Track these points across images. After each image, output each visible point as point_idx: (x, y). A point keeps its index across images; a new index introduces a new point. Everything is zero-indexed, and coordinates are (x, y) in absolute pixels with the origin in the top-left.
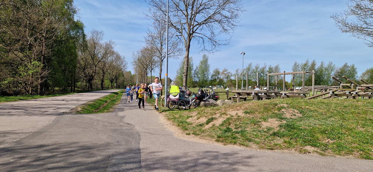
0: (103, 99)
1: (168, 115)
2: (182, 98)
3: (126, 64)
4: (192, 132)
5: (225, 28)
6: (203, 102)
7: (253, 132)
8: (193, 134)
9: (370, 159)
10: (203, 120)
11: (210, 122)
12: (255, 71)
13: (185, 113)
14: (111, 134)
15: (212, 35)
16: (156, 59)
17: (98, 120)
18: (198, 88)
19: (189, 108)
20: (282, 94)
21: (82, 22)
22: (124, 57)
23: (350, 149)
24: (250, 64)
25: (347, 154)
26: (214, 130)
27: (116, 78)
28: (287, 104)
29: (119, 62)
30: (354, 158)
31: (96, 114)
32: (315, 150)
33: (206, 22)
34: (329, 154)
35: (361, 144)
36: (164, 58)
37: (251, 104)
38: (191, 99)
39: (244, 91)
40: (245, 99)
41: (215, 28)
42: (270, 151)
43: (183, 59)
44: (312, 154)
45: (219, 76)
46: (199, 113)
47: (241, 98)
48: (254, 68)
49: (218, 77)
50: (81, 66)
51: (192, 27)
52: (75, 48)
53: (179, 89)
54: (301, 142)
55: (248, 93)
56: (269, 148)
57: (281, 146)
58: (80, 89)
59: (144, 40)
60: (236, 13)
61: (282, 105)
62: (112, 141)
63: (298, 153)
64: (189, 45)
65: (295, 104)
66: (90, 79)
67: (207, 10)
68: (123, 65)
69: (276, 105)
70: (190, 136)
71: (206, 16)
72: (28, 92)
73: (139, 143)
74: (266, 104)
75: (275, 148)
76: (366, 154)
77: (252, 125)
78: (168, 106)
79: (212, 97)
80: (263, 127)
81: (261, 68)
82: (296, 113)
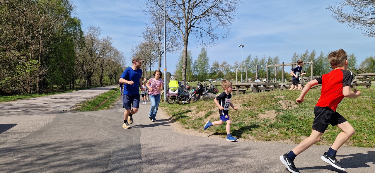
0: (103, 96)
1: (168, 110)
2: (181, 93)
3: (125, 60)
4: (191, 126)
5: (222, 21)
6: (203, 96)
7: (250, 124)
8: (193, 128)
9: (362, 147)
10: (201, 114)
11: (209, 116)
12: (254, 63)
13: (184, 108)
14: (111, 130)
15: (210, 29)
16: (155, 53)
17: (98, 117)
18: (197, 82)
19: (188, 103)
20: (281, 85)
21: (79, 19)
22: (122, 53)
24: (249, 57)
27: (115, 74)
28: (284, 95)
29: (117, 58)
30: (347, 147)
31: (97, 111)
33: (203, 15)
34: (323, 143)
36: (163, 53)
37: (249, 97)
38: (191, 93)
39: (243, 84)
40: (244, 92)
41: (213, 22)
42: (266, 142)
43: (181, 53)
45: (219, 69)
46: (198, 107)
47: (240, 91)
48: (253, 60)
49: (217, 70)
50: (79, 63)
51: (189, 21)
52: (73, 45)
53: (179, 83)
54: (296, 132)
55: (247, 86)
56: (266, 139)
57: (277, 137)
58: (79, 87)
59: (142, 35)
60: (233, 6)
61: (279, 97)
62: (112, 138)
63: (294, 143)
64: (187, 39)
65: (291, 96)
66: (89, 76)
67: (205, 3)
68: (121, 61)
69: (273, 97)
70: (189, 130)
71: (203, 10)
72: (27, 90)
73: (139, 138)
74: (264, 96)
75: (272, 139)
76: (359, 142)
77: (250, 117)
78: (167, 101)
79: (212, 91)
80: (260, 119)
81: (261, 60)
82: (292, 104)
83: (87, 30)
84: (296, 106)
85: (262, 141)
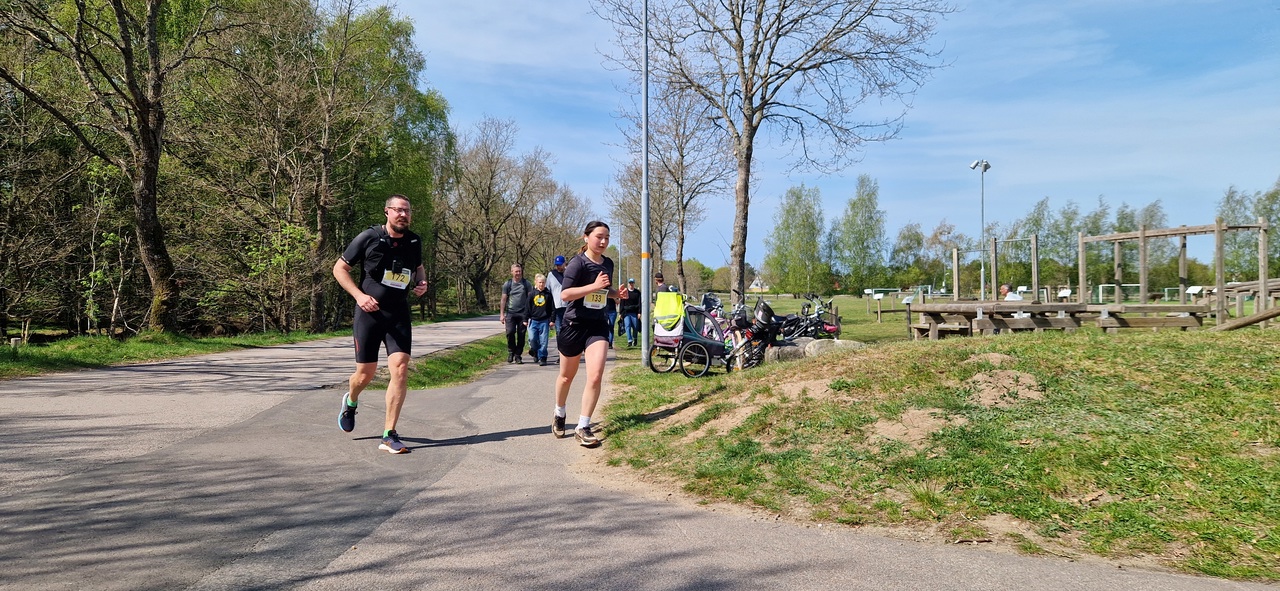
2: (695, 335)
6: (775, 348)
7: (828, 459)
9: (1216, 574)
11: (707, 421)
19: (724, 371)
20: (1099, 314)
21: (443, 96)
23: (1163, 529)
25: (1135, 550)
26: (702, 451)
28: (1010, 352)
30: (1156, 570)
32: (1016, 532)
34: (1062, 548)
35: (1228, 510)
36: (691, 198)
39: (950, 305)
42: (845, 529)
44: (990, 547)
45: (922, 253)
47: (943, 331)
49: (915, 255)
53: (684, 303)
54: (977, 497)
56: (847, 517)
57: (896, 512)
61: (986, 356)
63: (942, 541)
64: (750, 149)
66: (480, 278)
69: (964, 356)
70: (615, 468)
72: (277, 321)
74: (931, 354)
75: (873, 517)
77: (838, 433)
78: (650, 363)
79: (816, 330)
80: (871, 441)
81: (1088, 217)
82: (1024, 387)
83: (477, 131)
84: (1036, 395)
85: (830, 525)
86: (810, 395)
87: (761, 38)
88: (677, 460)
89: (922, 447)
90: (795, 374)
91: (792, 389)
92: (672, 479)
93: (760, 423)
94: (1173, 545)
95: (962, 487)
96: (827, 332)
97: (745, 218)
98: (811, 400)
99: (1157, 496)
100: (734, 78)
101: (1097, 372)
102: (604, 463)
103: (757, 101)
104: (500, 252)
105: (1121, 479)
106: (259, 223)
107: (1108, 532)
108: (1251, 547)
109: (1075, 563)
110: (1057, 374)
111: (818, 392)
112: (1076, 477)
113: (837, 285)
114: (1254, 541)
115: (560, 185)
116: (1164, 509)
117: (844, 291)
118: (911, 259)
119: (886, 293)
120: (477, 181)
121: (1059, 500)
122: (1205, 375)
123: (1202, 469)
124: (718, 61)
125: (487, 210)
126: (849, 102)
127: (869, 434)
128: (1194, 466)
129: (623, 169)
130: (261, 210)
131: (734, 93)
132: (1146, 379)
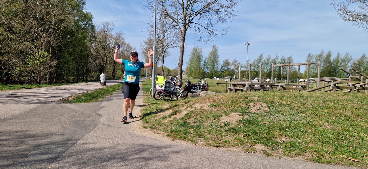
2: (168, 89)
4: (151, 125)
6: (191, 93)
7: (209, 127)
8: (150, 127)
9: (319, 162)
11: (173, 115)
20: (278, 86)
21: (91, 14)
23: (304, 149)
24: (261, 56)
25: (298, 155)
26: (172, 124)
28: (259, 97)
30: (303, 161)
32: (264, 149)
34: (277, 154)
35: (320, 143)
40: (242, 90)
42: (215, 148)
43: (192, 50)
44: (257, 154)
45: (229, 67)
48: (265, 59)
50: (93, 57)
52: (85, 38)
53: (165, 79)
54: (253, 139)
56: (215, 145)
57: (230, 143)
60: (234, 2)
61: (252, 98)
63: (243, 152)
66: (101, 69)
69: (247, 98)
70: (145, 130)
72: (36, 80)
74: (237, 97)
75: (223, 145)
76: (319, 156)
77: (212, 119)
78: (154, 97)
79: (202, 89)
80: (222, 122)
81: (273, 59)
82: (263, 107)
83: (101, 25)
84: (267, 110)
85: (211, 147)
86: (204, 108)
87: (189, 3)
88: (164, 127)
89: (236, 124)
90: (199, 102)
91: (198, 106)
92: (163, 133)
93: (189, 116)
94: (307, 153)
95: (248, 136)
96: (205, 89)
97: (183, 56)
98: (204, 109)
99: (301, 139)
100: (181, 14)
101: (283, 103)
102: (142, 128)
103: (187, 22)
104: (108, 62)
105: (292, 134)
106: (31, 50)
107: (290, 150)
108: (328, 154)
109: (281, 159)
110: (272, 104)
111: (206, 107)
112: (279, 133)
113: (206, 75)
114: (329, 152)
115: (127, 43)
116: (304, 143)
117: (208, 77)
118: (226, 69)
119: (220, 78)
120: (101, 40)
121: (275, 140)
122: (311, 104)
123: (313, 131)
124: (176, 9)
125: (104, 49)
126: (213, 24)
127: (221, 120)
128: (310, 130)
129: (146, 39)
130: (32, 45)
131: (181, 19)
132: (296, 105)
